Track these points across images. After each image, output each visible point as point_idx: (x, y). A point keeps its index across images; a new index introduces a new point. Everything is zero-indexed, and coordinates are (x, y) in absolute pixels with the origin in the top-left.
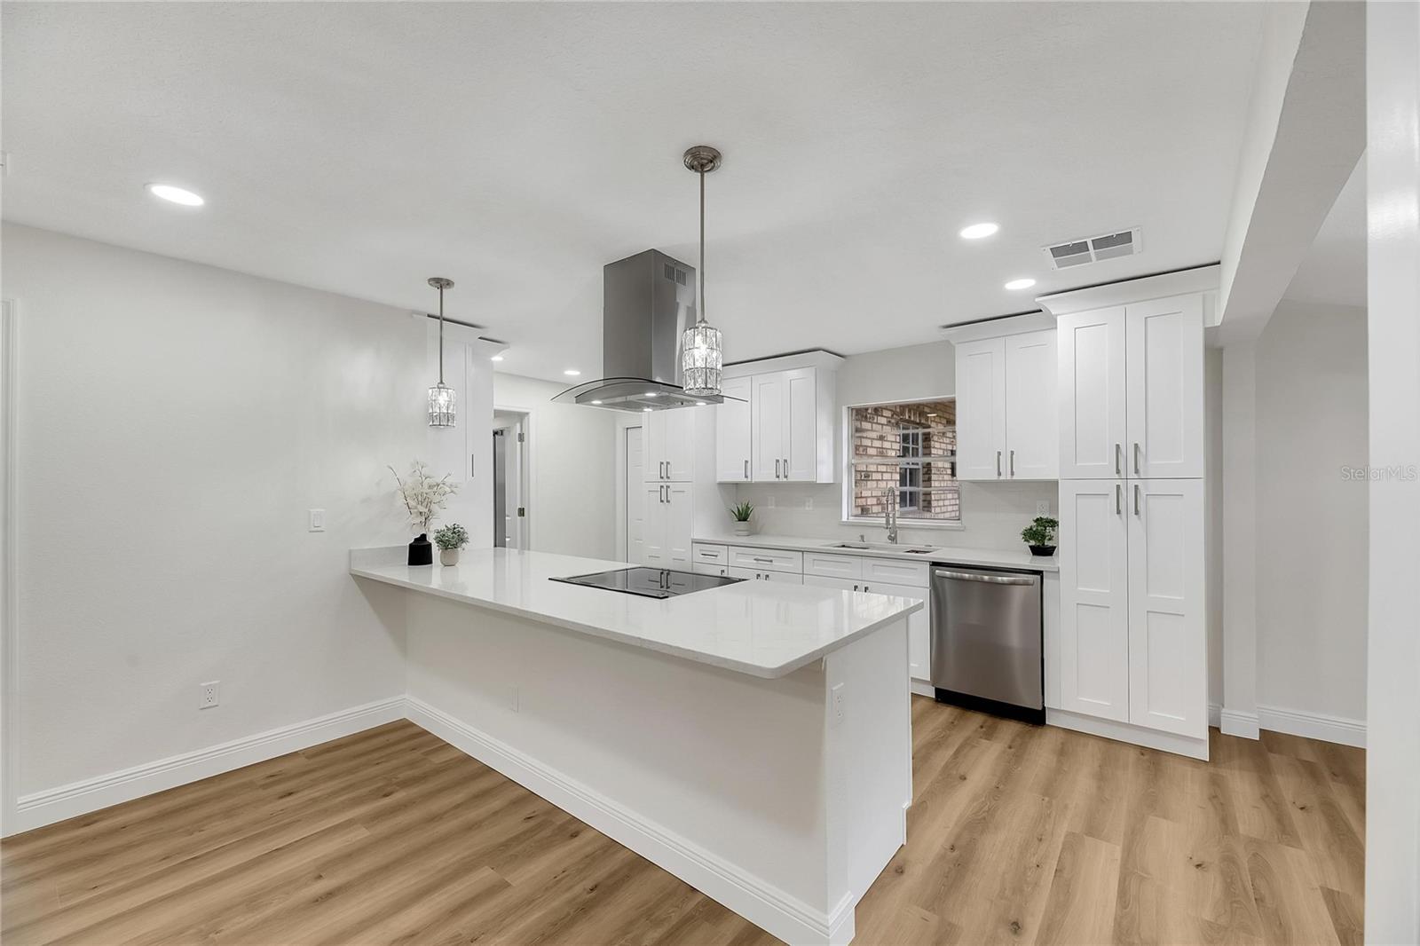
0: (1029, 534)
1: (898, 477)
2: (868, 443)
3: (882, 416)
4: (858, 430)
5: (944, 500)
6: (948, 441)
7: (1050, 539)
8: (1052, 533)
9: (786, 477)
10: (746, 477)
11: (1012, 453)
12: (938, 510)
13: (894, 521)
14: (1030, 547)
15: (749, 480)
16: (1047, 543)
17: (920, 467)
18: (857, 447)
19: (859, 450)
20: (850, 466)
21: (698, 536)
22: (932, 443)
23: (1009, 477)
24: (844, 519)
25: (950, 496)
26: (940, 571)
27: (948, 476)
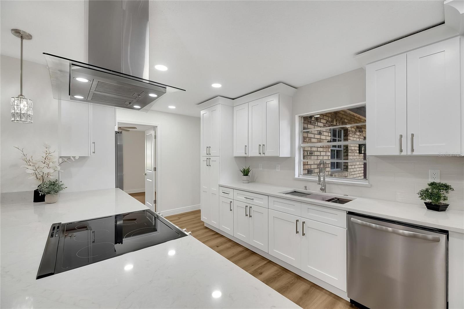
1: (329, 154)
2: (311, 136)
3: (321, 122)
4: (304, 128)
5: (355, 165)
6: (357, 137)
7: (445, 199)
8: (446, 195)
9: (264, 154)
10: (246, 154)
11: (413, 135)
12: (352, 170)
13: (324, 179)
14: (425, 203)
15: (247, 155)
16: (442, 202)
17: (342, 149)
18: (304, 138)
19: (305, 139)
20: (300, 148)
21: (222, 183)
22: (349, 137)
23: (409, 153)
24: (297, 176)
25: (358, 163)
26: (353, 219)
27: (358, 151)
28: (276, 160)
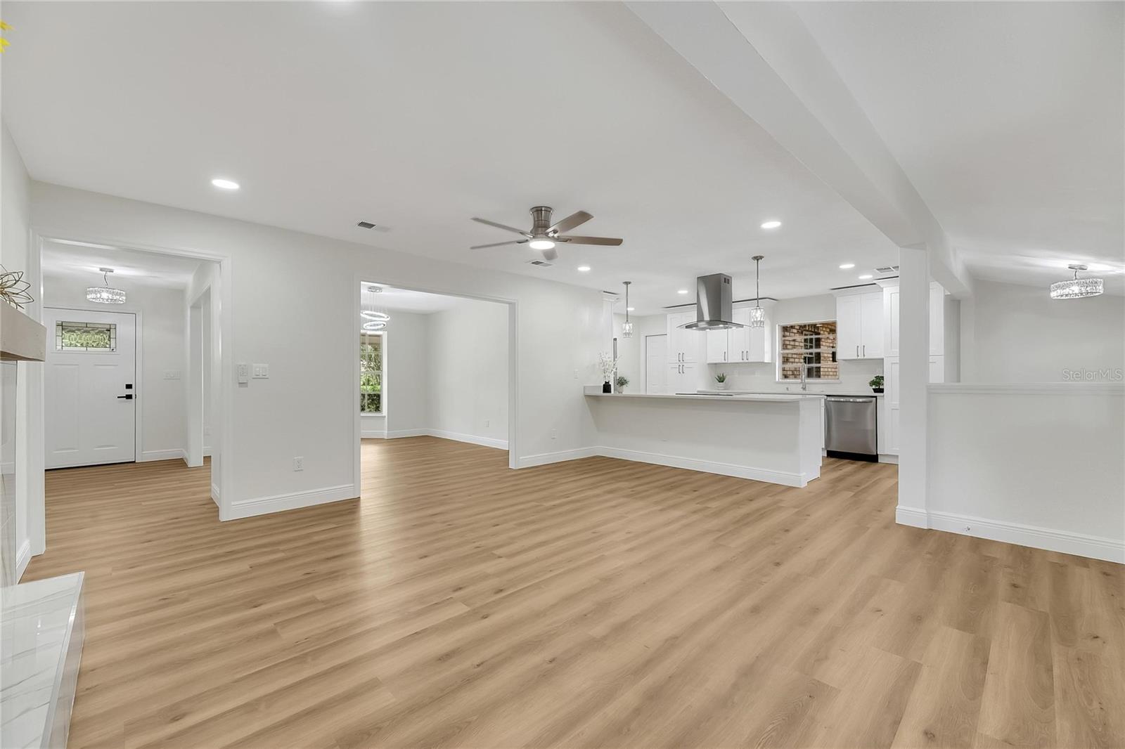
0: (872, 383)
1: (803, 361)
2: (788, 343)
4: (784, 336)
6: (830, 341)
7: (881, 385)
8: (882, 382)
9: (747, 359)
10: (725, 360)
11: (864, 346)
13: (803, 381)
14: (874, 389)
15: (726, 362)
16: (880, 387)
17: (814, 356)
18: (784, 344)
19: (785, 346)
20: (779, 354)
23: (862, 357)
24: (777, 380)
26: (829, 399)
27: (831, 359)
28: (762, 364)
